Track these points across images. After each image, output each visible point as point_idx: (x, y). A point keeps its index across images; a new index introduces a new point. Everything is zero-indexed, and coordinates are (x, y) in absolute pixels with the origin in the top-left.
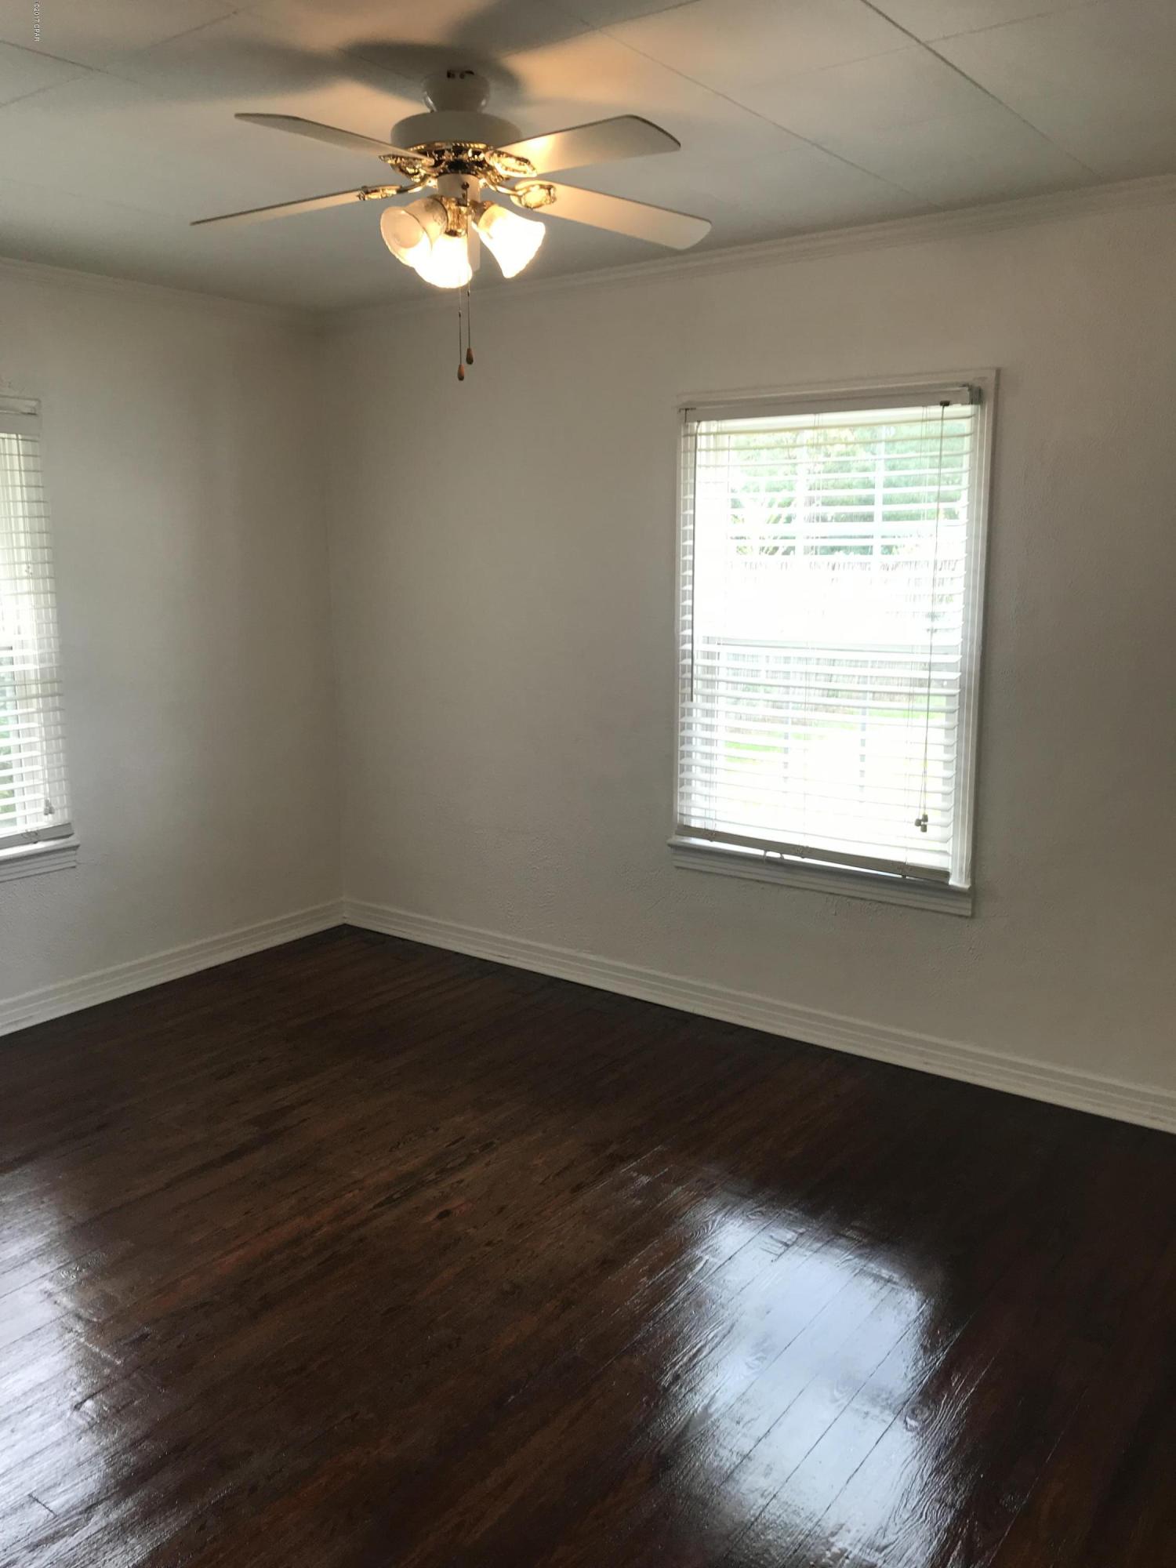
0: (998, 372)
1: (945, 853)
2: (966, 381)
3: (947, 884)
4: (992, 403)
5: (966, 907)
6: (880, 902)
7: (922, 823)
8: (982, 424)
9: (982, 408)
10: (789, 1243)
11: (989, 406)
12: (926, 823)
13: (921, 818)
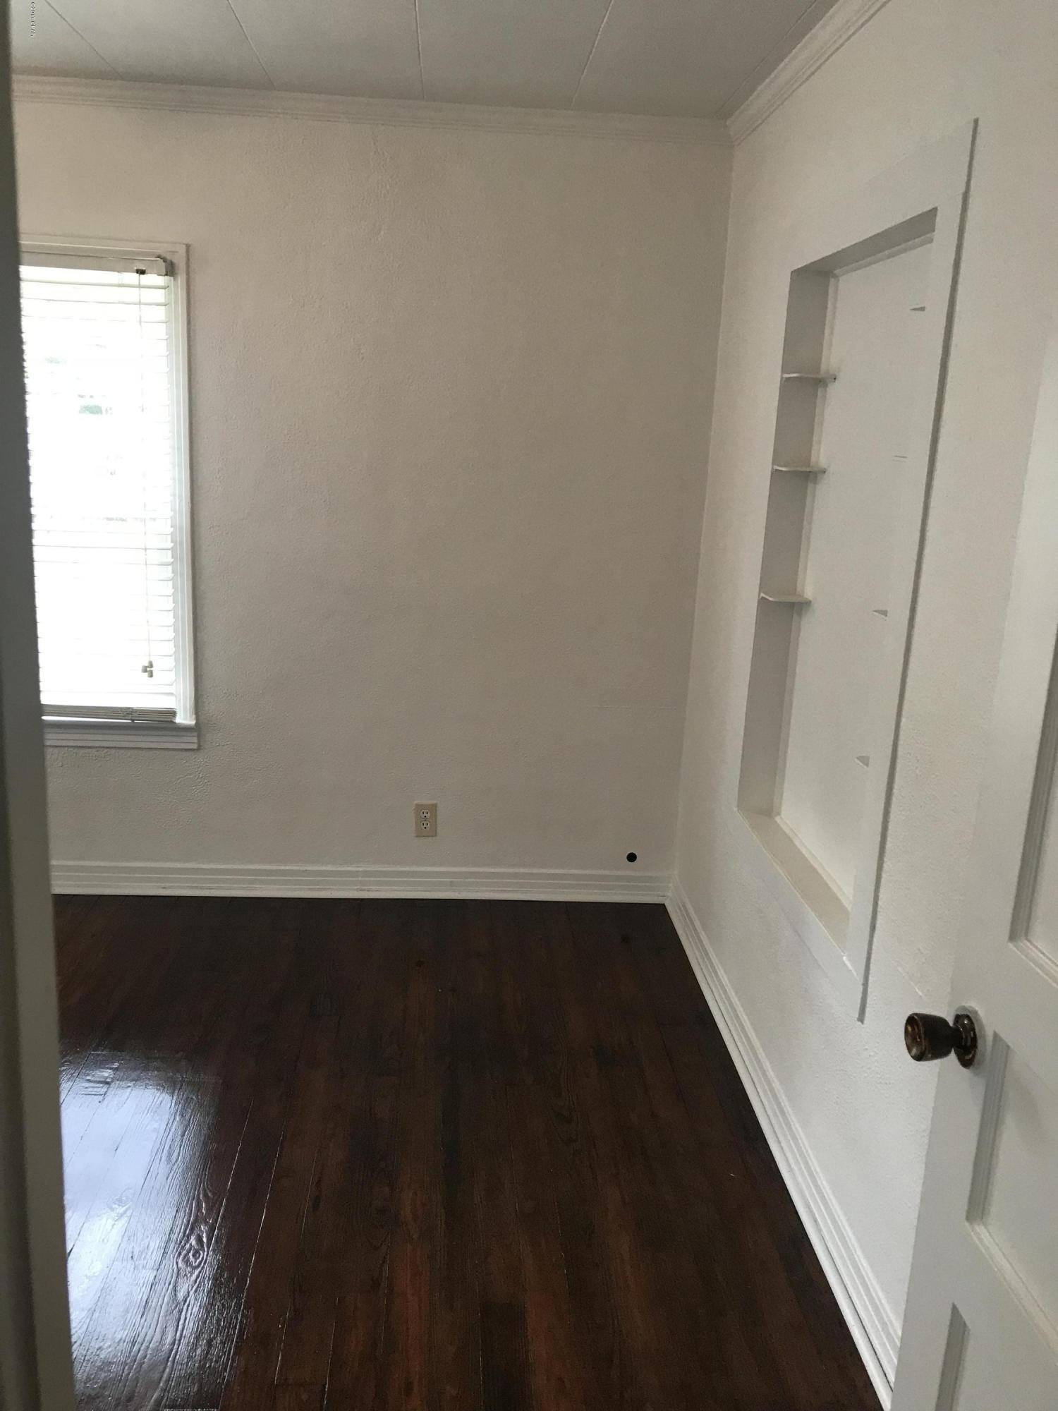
0: (188, 247)
1: (171, 694)
2: (159, 252)
3: (175, 723)
4: (184, 276)
5: (191, 742)
6: (108, 748)
7: (148, 669)
8: (176, 294)
9: (174, 280)
10: (108, 1080)
11: (181, 279)
12: (152, 669)
13: (147, 664)
